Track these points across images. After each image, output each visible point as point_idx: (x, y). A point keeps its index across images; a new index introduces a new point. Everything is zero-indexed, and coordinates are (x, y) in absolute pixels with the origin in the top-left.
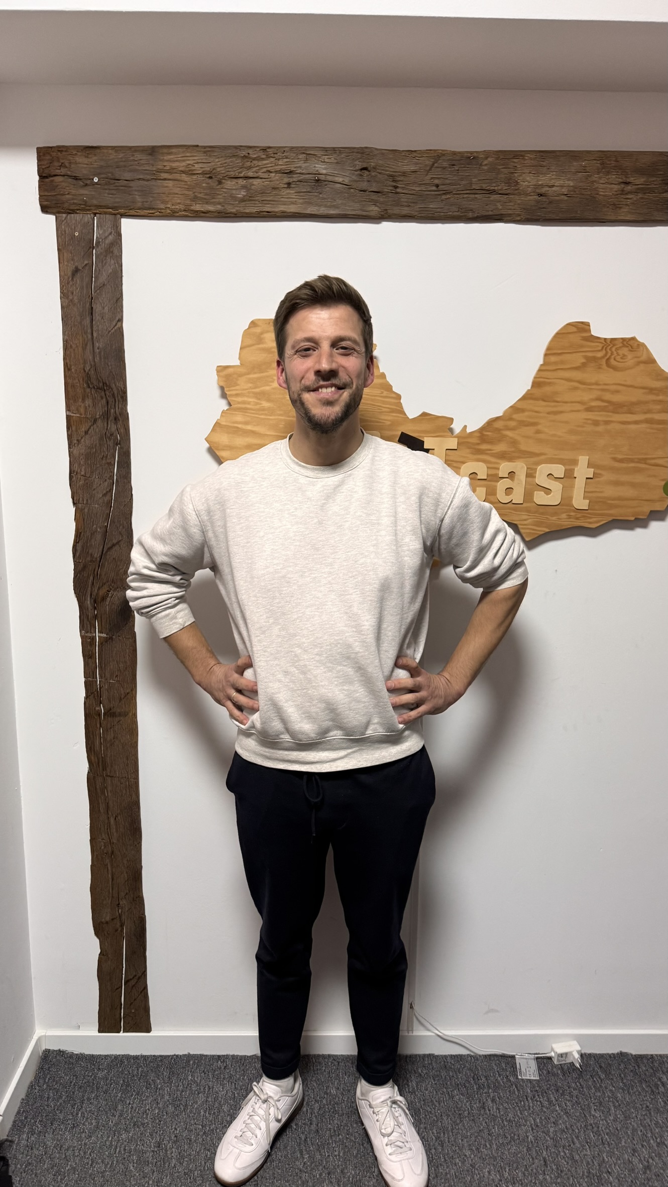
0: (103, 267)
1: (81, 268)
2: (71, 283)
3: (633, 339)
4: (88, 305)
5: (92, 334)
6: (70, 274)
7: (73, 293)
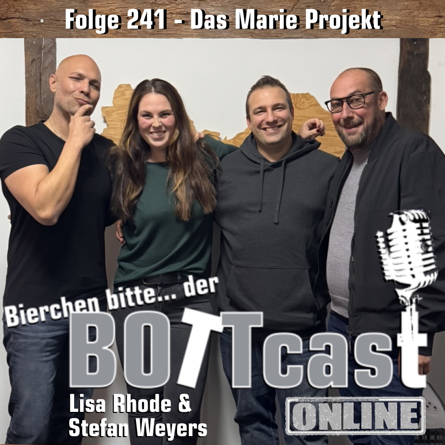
0: (47, 58)
1: (35, 59)
2: (31, 66)
3: (308, 94)
4: (39, 77)
5: (40, 91)
6: (30, 62)
7: (31, 71)
